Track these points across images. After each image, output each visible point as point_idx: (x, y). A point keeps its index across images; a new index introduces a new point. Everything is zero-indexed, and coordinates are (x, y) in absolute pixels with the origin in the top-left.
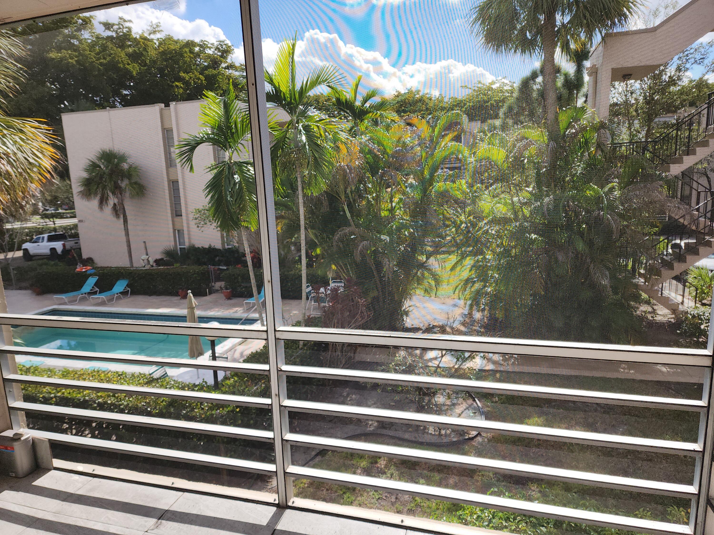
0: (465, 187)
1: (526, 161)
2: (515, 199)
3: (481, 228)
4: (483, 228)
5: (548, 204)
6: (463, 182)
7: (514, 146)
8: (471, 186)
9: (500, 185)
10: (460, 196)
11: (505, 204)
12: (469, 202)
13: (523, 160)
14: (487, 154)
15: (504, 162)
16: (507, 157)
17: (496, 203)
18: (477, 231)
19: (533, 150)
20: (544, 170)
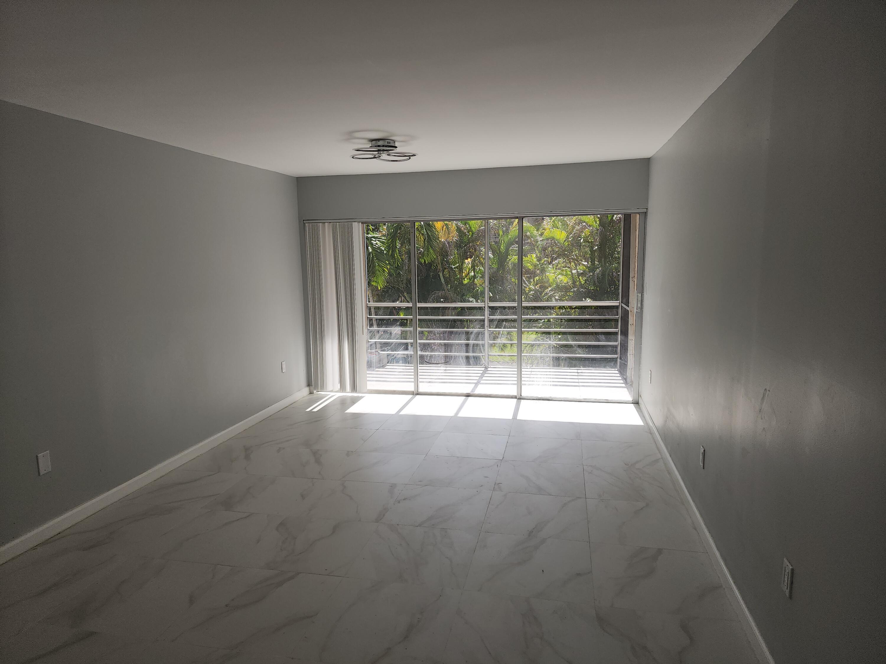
0: (535, 260)
1: (582, 240)
2: (574, 272)
3: (547, 294)
4: (549, 294)
5: (598, 274)
6: (534, 256)
7: (574, 228)
8: (539, 260)
9: (561, 260)
10: (531, 267)
11: (566, 275)
12: (538, 272)
13: (580, 240)
14: (551, 235)
15: (565, 241)
16: (567, 237)
17: (559, 274)
18: (544, 296)
19: (587, 232)
20: (596, 247)
